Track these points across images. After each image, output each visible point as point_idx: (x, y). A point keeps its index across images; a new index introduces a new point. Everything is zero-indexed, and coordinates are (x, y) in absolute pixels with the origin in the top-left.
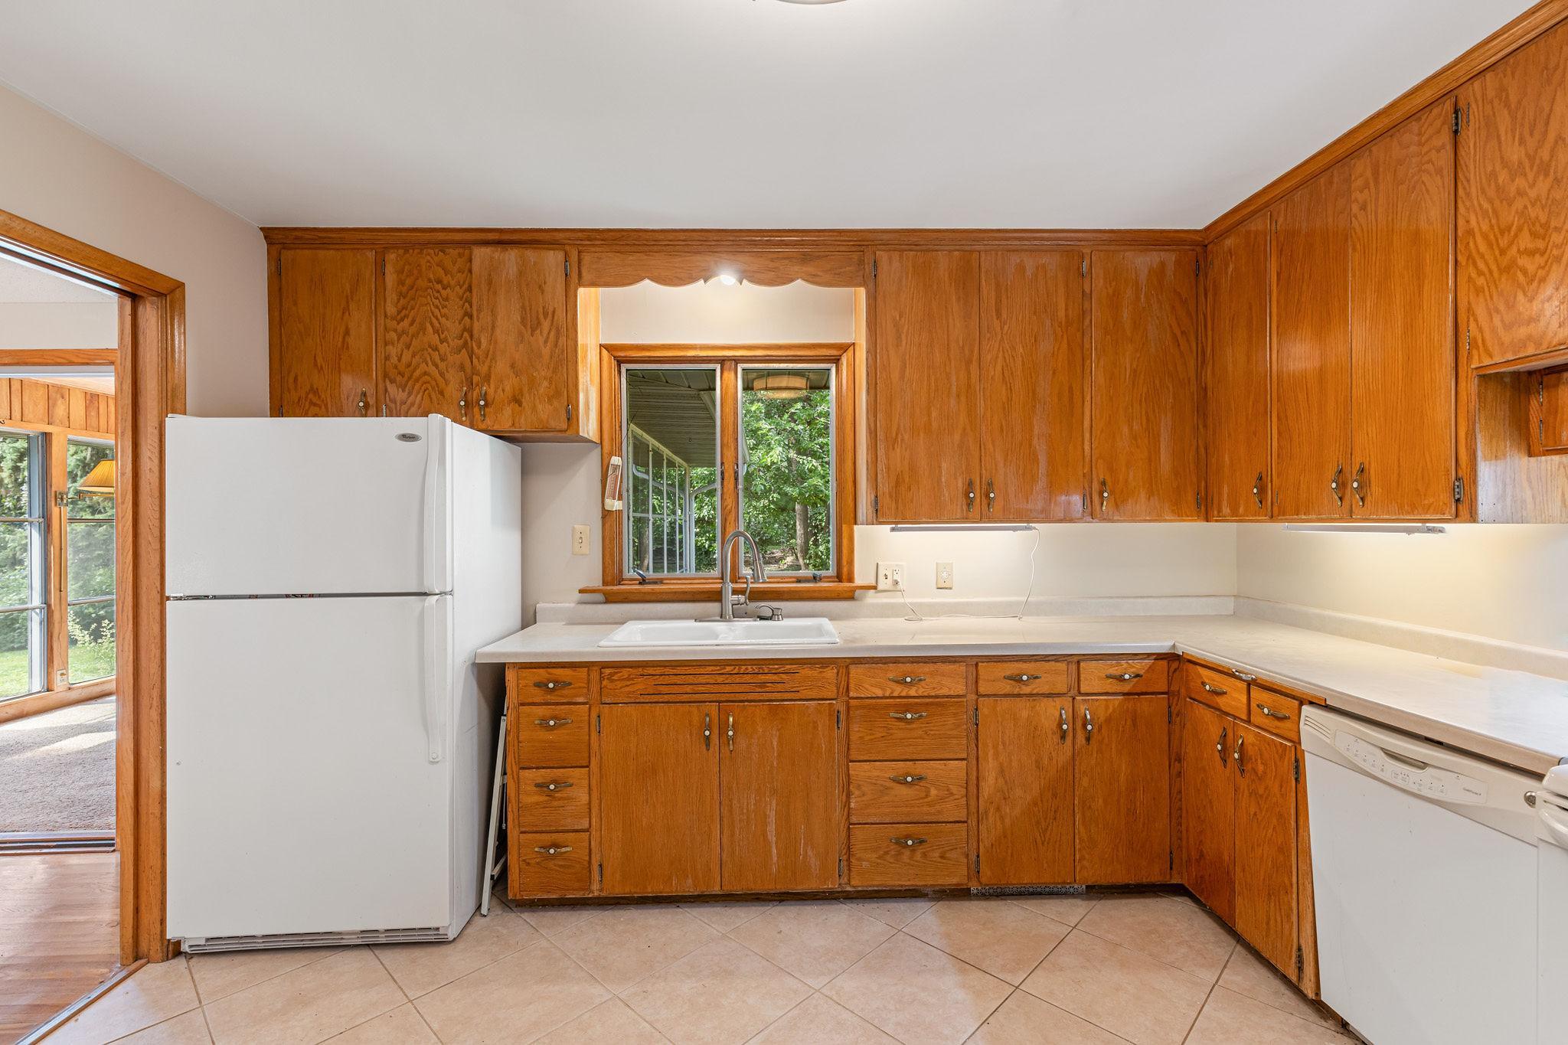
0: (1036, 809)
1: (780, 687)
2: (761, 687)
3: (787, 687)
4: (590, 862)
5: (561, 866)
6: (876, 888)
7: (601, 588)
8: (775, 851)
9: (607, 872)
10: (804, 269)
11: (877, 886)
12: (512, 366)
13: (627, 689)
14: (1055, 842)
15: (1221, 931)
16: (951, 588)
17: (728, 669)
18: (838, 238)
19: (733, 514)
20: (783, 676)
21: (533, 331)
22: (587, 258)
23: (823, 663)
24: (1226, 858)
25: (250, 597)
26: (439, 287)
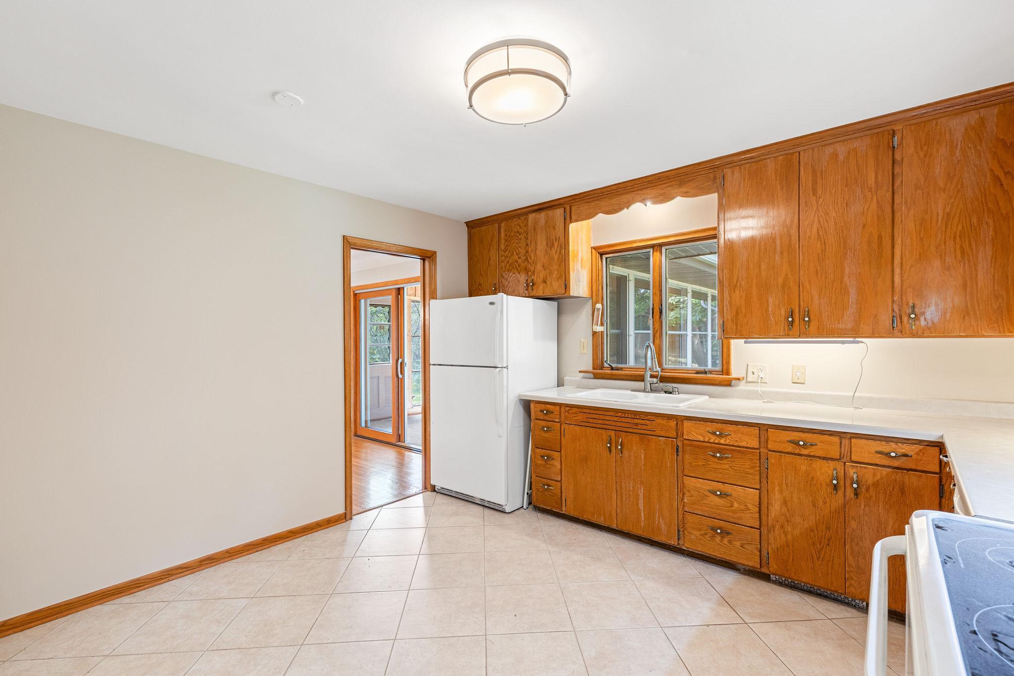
0: (812, 535)
1: (645, 427)
2: (635, 426)
3: (649, 427)
4: (561, 496)
5: (550, 495)
6: (700, 553)
7: (592, 371)
8: (642, 515)
9: (568, 503)
10: (680, 190)
11: (701, 552)
12: (543, 266)
13: (575, 418)
14: (829, 561)
16: (804, 384)
17: (620, 414)
18: (699, 168)
19: (658, 333)
20: (647, 421)
21: (551, 248)
22: (574, 208)
23: (670, 417)
25: (451, 365)
26: (518, 234)
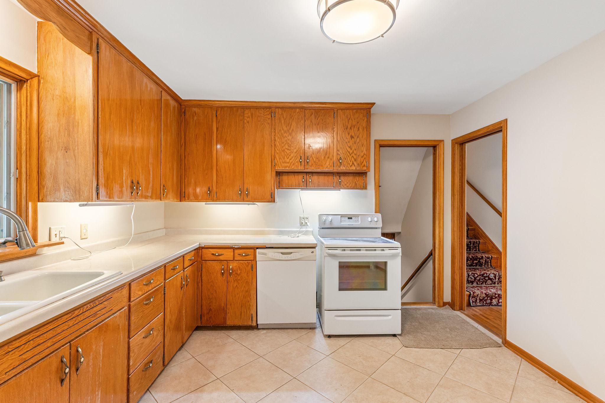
1: (104, 311)
2: (94, 316)
3: (108, 308)
15: (217, 332)
16: (87, 238)
17: (76, 313)
20: (105, 303)
23: (123, 286)
24: (223, 305)
